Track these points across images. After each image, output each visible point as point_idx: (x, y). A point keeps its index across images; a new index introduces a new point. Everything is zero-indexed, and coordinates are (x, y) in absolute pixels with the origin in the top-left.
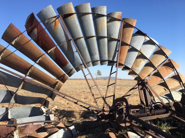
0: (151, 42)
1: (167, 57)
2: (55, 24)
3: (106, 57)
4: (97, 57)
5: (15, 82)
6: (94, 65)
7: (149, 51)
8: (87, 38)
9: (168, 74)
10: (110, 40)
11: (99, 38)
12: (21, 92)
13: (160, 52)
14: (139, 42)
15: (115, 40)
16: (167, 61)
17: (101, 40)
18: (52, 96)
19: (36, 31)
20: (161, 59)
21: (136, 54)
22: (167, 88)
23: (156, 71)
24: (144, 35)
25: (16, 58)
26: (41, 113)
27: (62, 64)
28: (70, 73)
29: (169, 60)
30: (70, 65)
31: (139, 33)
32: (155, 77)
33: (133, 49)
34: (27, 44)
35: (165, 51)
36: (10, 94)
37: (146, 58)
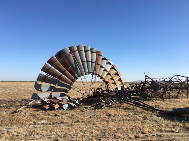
0: (109, 63)
1: (116, 70)
2: (70, 55)
3: (91, 71)
4: (87, 71)
5: (55, 82)
6: (89, 74)
7: (108, 68)
8: (83, 62)
9: (116, 79)
10: (92, 62)
11: (88, 62)
12: (57, 87)
13: (113, 68)
14: (104, 64)
15: (94, 62)
16: (116, 73)
17: (88, 63)
18: (70, 88)
19: (62, 59)
20: (114, 71)
21: (103, 69)
22: (116, 85)
23: (111, 77)
24: (107, 60)
25: (55, 71)
26: (65, 95)
27: (73, 74)
28: (76, 78)
29: (117, 72)
30: (76, 75)
31: (104, 59)
32: (111, 80)
33: (102, 67)
34: (59, 65)
35: (115, 68)
36: (51, 87)
37: (107, 71)
